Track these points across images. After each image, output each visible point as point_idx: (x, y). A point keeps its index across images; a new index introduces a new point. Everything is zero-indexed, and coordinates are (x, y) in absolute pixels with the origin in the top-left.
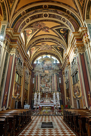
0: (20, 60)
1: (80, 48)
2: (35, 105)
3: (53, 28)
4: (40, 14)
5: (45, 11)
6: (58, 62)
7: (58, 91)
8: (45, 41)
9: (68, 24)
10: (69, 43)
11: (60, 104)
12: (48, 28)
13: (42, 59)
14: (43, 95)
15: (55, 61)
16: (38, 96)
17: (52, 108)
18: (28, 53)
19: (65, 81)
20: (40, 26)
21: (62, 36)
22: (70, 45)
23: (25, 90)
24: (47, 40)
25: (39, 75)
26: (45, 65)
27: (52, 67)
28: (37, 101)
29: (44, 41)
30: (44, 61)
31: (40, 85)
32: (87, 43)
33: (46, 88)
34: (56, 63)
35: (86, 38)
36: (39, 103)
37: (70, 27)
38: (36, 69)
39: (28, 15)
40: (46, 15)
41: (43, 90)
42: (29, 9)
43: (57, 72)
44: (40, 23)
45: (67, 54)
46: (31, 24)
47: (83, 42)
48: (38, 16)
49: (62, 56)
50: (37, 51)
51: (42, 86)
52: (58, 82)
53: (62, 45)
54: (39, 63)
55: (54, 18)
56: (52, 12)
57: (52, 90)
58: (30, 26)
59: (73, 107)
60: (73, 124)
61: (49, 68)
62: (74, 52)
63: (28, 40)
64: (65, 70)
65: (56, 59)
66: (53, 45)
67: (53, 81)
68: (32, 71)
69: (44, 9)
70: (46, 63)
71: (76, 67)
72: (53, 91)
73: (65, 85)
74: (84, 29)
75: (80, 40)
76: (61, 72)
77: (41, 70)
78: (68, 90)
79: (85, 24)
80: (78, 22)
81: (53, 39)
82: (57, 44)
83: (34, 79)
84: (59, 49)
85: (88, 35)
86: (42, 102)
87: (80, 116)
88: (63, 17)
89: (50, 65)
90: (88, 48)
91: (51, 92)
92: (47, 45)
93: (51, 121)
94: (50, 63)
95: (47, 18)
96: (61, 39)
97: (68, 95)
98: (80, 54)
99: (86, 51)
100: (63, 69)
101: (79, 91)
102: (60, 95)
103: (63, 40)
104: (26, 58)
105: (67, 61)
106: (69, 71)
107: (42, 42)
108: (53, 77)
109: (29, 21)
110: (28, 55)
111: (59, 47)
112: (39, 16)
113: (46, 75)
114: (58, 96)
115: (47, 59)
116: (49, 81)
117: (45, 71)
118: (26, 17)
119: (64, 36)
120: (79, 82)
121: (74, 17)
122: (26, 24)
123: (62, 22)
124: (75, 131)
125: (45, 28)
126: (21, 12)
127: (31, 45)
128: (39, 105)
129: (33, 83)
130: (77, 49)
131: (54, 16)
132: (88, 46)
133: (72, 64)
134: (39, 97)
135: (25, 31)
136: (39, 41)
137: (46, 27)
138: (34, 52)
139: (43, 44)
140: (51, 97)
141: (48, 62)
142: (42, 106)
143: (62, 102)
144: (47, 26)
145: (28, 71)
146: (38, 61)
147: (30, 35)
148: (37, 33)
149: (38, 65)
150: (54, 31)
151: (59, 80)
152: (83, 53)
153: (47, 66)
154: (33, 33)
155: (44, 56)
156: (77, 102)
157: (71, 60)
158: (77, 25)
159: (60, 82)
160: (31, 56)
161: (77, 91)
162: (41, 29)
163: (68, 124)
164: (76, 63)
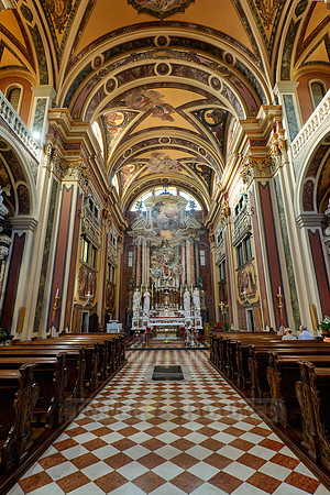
0: (91, 203)
1: (260, 166)
2: (135, 324)
3: (184, 107)
4: (147, 65)
5: (160, 54)
6: (199, 208)
7: (196, 286)
8: (161, 147)
9: (227, 97)
10: (228, 152)
11: (203, 320)
12: (170, 108)
13: (153, 198)
14: (157, 298)
15: (189, 204)
16: (143, 299)
17: (181, 332)
18: (115, 182)
19: (215, 259)
20: (147, 101)
21: (211, 133)
22: (231, 158)
23: (109, 283)
24: (168, 144)
25: (144, 244)
26: (162, 216)
27: (182, 222)
28: (141, 314)
29: (158, 148)
30: (158, 205)
31: (148, 271)
32: (280, 152)
33: (165, 277)
34: (193, 211)
35: (276, 136)
36: (145, 318)
37: (234, 105)
38: (136, 227)
39: (112, 67)
40: (163, 69)
41: (158, 283)
42: (113, 49)
43: (194, 236)
44: (147, 93)
45: (224, 185)
46: (122, 96)
47: (268, 149)
48: (142, 70)
49: (210, 190)
50: (139, 175)
51: (153, 273)
52: (197, 262)
53: (209, 158)
54: (144, 209)
55: (187, 76)
56: (180, 58)
57: (180, 283)
58: (117, 102)
59: (235, 327)
60: (236, 370)
61: (173, 224)
62: (242, 179)
63: (114, 144)
64: (217, 230)
66: (185, 159)
67: (183, 259)
68: (125, 232)
69: (158, 50)
70: (164, 209)
71: (247, 220)
72: (183, 286)
73: (216, 271)
74: (273, 112)
75: (260, 142)
76: (204, 235)
77: (151, 230)
78: (223, 284)
79: (276, 96)
80: (256, 89)
81: (184, 142)
82: (195, 154)
83: (130, 254)
84: (200, 170)
85: (284, 127)
86: (155, 315)
87: (254, 349)
88: (214, 74)
89: (176, 217)
90: (281, 167)
91: (179, 289)
92: (167, 158)
93: (178, 364)
94: (177, 210)
95: (167, 78)
96: (207, 139)
97: (225, 298)
98: (259, 183)
99: (276, 175)
100: (212, 227)
101: (254, 287)
103: (211, 143)
104: (108, 196)
105: (222, 204)
106: (228, 231)
107: (152, 149)
108: (183, 249)
109: (114, 86)
110: (113, 187)
111: (202, 164)
112: (145, 71)
113: (163, 242)
114: (197, 300)
115: (169, 198)
116: (172, 260)
117: (163, 233)
118: (105, 73)
119: (215, 133)
120: (255, 262)
121: (245, 74)
122: (106, 95)
123: (210, 89)
124: (240, 388)
125: (162, 109)
126: (90, 58)
127: (121, 158)
128: (146, 324)
129: (130, 265)
130: (251, 169)
131: (187, 72)
132: (283, 162)
133: (237, 213)
134: (147, 301)
135: (102, 117)
136: (143, 146)
137: (165, 105)
138: (129, 179)
139: (156, 155)
141: (170, 208)
142: (155, 327)
143: (207, 315)
144: (165, 100)
145: (115, 232)
146: (143, 205)
148: (137, 123)
149: (141, 215)
150: (186, 117)
151: (199, 256)
152: (268, 182)
154: (126, 122)
155: (159, 191)
156: (248, 315)
157: (233, 202)
158: (254, 99)
159: (203, 263)
160: (121, 192)
161: (247, 287)
162: (150, 111)
163: (223, 370)
164: (249, 211)
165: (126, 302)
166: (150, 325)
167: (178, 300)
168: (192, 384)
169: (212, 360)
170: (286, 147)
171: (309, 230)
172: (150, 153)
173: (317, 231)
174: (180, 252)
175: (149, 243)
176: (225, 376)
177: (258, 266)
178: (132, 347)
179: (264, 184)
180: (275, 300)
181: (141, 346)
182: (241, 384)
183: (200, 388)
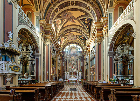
0: (53, 49)
1: (99, 38)
2: (66, 79)
3: (79, 17)
4: (68, 2)
6: (82, 50)
7: (80, 71)
8: (72, 32)
9: (92, 14)
10: (91, 33)
11: (81, 79)
13: (69, 47)
14: (70, 74)
15: (79, 49)
16: (67, 74)
17: (76, 81)
18: (59, 43)
19: (85, 64)
20: (68, 16)
22: (91, 35)
23: (59, 70)
24: (74, 31)
26: (72, 53)
27: (77, 54)
28: (67, 77)
29: (71, 32)
30: (71, 49)
32: (106, 33)
33: (73, 69)
34: (80, 51)
35: (105, 28)
36: (68, 78)
37: (94, 17)
38: (65, 56)
39: (57, 3)
41: (71, 70)
43: (80, 58)
44: (68, 13)
45: (89, 43)
46: (60, 14)
47: (102, 32)
49: (85, 45)
50: (66, 40)
51: (69, 67)
52: (81, 65)
53: (85, 35)
54: (67, 51)
55: (80, 6)
57: (76, 70)
58: (59, 16)
59: (89, 80)
61: (75, 55)
62: (94, 42)
64: (86, 56)
65: (80, 48)
66: (78, 35)
67: (77, 64)
68: (62, 57)
70: (72, 51)
71: (94, 54)
72: (77, 71)
73: (85, 67)
74: (105, 19)
75: (100, 30)
76: (83, 58)
77: (69, 56)
78: (87, 70)
79: (107, 13)
80: (101, 11)
81: (78, 30)
82: (81, 34)
83: (64, 63)
84: (82, 39)
85: (108, 25)
86: (70, 78)
88: (88, 5)
89: (75, 53)
90: (105, 38)
91: (76, 72)
92: (73, 35)
94: (76, 51)
95: (74, 7)
96: (85, 29)
97: (87, 74)
98: (99, 43)
99: (103, 41)
100: (85, 55)
101: (94, 71)
102: (81, 74)
103: (86, 30)
104: (57, 47)
105: (88, 49)
106: (89, 57)
107: (69, 32)
108: (77, 61)
110: (59, 45)
111: (83, 37)
112: (67, 4)
113: (72, 60)
114: (80, 74)
115: (74, 47)
116: (74, 64)
117: (72, 57)
119: (87, 27)
120: (95, 65)
121: (98, 5)
123: (87, 11)
125: (72, 19)
127: (61, 35)
128: (68, 79)
129: (64, 66)
130: (97, 39)
131: (80, 4)
132: (106, 36)
133: (92, 52)
134: (68, 74)
135: (55, 22)
136: (66, 31)
137: (73, 17)
138: (63, 42)
139: (70, 34)
140: (76, 74)
141: (74, 50)
142: (70, 80)
143: (82, 78)
144: (73, 15)
145: (60, 57)
146: (67, 49)
147: (60, 26)
148: (65, 24)
149: (66, 52)
150: (79, 21)
151: (81, 63)
152: (101, 43)
153: (73, 54)
155: (71, 45)
156: (92, 78)
157: (91, 48)
158: (100, 15)
159: (82, 65)
160: (61, 45)
161: (92, 71)
162: (69, 19)
163: (85, 89)
164: (95, 51)
165: (63, 75)
166: (69, 80)
167: (75, 74)
168: (78, 91)
169: (83, 87)
170: (108, 32)
171: (110, 57)
172: (68, 33)
173: (112, 57)
174: (76, 62)
175: (68, 60)
176: (85, 90)
177: (96, 66)
178: (65, 84)
179: (100, 43)
180: (99, 74)
181: (67, 84)
182: (89, 91)
183: (80, 92)
